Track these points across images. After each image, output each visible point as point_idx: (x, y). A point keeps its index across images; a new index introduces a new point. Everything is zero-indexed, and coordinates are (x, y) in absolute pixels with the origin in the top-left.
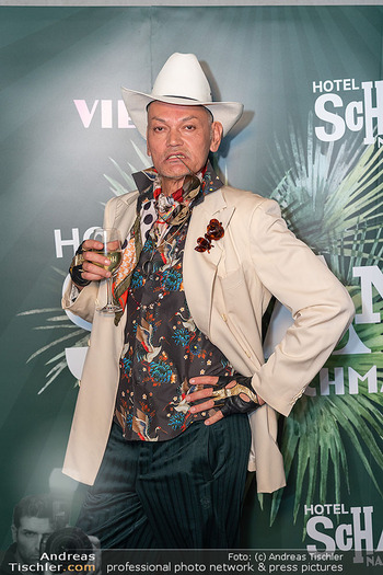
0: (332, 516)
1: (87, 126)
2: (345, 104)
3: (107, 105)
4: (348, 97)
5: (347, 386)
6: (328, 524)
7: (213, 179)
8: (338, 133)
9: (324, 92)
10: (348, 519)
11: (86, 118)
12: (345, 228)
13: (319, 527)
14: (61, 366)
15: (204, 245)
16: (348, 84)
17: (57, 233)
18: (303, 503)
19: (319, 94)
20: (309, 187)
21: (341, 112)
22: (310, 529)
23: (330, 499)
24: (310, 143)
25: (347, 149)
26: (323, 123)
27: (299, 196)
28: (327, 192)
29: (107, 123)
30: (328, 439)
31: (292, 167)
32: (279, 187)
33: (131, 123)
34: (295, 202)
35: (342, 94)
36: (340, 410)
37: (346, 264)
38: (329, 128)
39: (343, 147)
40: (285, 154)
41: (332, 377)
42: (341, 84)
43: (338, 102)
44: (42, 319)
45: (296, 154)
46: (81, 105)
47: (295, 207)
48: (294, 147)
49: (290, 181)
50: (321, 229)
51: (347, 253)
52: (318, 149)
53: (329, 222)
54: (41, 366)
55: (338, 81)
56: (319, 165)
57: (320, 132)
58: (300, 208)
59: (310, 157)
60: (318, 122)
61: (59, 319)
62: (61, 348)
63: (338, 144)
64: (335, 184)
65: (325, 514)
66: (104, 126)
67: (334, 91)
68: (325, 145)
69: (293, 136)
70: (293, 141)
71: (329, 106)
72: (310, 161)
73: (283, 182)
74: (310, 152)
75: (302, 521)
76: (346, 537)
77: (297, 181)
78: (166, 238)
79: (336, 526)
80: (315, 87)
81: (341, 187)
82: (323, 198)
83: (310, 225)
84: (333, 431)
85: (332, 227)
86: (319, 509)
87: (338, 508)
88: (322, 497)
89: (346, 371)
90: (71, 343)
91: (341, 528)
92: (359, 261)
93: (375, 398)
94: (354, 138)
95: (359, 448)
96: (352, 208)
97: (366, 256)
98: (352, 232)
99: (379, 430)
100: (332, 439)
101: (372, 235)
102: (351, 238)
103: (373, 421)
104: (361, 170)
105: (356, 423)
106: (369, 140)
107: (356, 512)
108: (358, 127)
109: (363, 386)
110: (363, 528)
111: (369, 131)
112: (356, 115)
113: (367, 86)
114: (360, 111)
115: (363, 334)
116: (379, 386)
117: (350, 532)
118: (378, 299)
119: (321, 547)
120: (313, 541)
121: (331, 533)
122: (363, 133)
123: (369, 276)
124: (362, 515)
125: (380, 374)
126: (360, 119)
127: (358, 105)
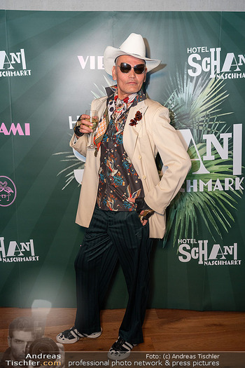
0: (190, 244)
1: (83, 68)
2: (202, 59)
3: (92, 59)
4: (203, 55)
7: (142, 95)
8: (198, 73)
9: (193, 53)
10: (197, 245)
11: (83, 64)
12: (200, 117)
13: (184, 249)
14: (72, 177)
15: (133, 123)
16: (204, 49)
17: (70, 118)
18: (177, 238)
19: (190, 54)
20: (184, 98)
21: (200, 63)
22: (180, 249)
23: (189, 237)
24: (185, 77)
25: (202, 80)
26: (192, 68)
27: (179, 101)
28: (192, 100)
29: (92, 67)
30: (189, 211)
31: (177, 88)
32: (171, 97)
33: (103, 67)
34: (178, 104)
35: (200, 54)
37: (200, 133)
38: (194, 70)
39: (200, 79)
41: (192, 184)
42: (201, 49)
43: (199, 58)
44: (63, 156)
45: (179, 82)
46: (80, 58)
47: (178, 107)
48: (178, 79)
49: (176, 95)
50: (189, 118)
51: (201, 128)
52: (189, 80)
53: (193, 114)
54: (63, 178)
55: (199, 48)
56: (189, 87)
57: (190, 72)
58: (180, 107)
59: (185, 84)
60: (189, 67)
61: (71, 156)
62: (72, 169)
63: (198, 77)
64: (196, 97)
65: (187, 243)
67: (197, 53)
68: (192, 78)
69: (177, 74)
70: (178, 76)
71: (194, 60)
72: (185, 86)
73: (172, 95)
74: (185, 81)
75: (177, 246)
76: (196, 253)
77: (179, 95)
78: (118, 120)
79: (191, 248)
80: (188, 50)
81: (199, 98)
82: (191, 102)
83: (184, 115)
84: (191, 208)
85: (194, 116)
86: (184, 241)
87: (192, 241)
88: (186, 236)
89: (198, 181)
90: (76, 168)
91: (194, 249)
92: (206, 132)
93: (211, 194)
94: (206, 75)
95: (203, 215)
96: (204, 108)
97: (209, 129)
98: (203, 119)
99: (212, 208)
100: (191, 211)
101: (212, 120)
102: (203, 121)
103: (209, 203)
104: (208, 90)
105: (202, 204)
106: (213, 76)
107: (200, 242)
108: (208, 70)
109: (206, 188)
110: (203, 249)
111: (213, 72)
112: (207, 64)
113: (212, 50)
114: (209, 62)
115: (206, 165)
116: (213, 188)
117: (197, 251)
118: (214, 149)
119: (185, 257)
120: (181, 255)
121: (189, 251)
122: (210, 73)
123: (210, 139)
124: (203, 244)
125: (214, 183)
126: (209, 66)
127: (208, 59)
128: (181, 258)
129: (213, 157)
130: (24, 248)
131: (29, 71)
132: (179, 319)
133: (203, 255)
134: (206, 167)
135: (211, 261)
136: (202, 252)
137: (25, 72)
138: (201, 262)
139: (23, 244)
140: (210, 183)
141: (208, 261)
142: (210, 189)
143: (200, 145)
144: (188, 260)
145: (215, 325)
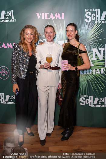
0: (85, 97)
3: (43, 14)
5: (89, 72)
6: (84, 99)
9: (88, 12)
10: (88, 98)
11: (39, 17)
12: (90, 40)
13: (83, 99)
16: (92, 10)
18: (79, 95)
19: (86, 12)
20: (83, 32)
21: (91, 16)
23: (85, 94)
24: (84, 22)
25: (92, 24)
26: (87, 18)
27: (81, 34)
28: (87, 33)
29: (43, 18)
31: (80, 28)
35: (91, 12)
36: (88, 77)
37: (90, 48)
38: (88, 19)
39: (91, 23)
40: (79, 25)
41: (86, 71)
42: (91, 10)
43: (90, 14)
45: (81, 25)
46: (38, 14)
48: (81, 23)
49: (80, 31)
50: (85, 41)
51: (91, 46)
52: (86, 24)
53: (87, 39)
56: (86, 27)
57: (86, 20)
58: (81, 36)
59: (84, 25)
63: (90, 23)
64: (89, 31)
65: (84, 97)
66: (42, 18)
67: (89, 11)
68: (87, 23)
69: (81, 21)
70: (81, 22)
71: (88, 15)
72: (84, 26)
74: (84, 24)
75: (79, 98)
76: (87, 101)
77: (81, 31)
79: (86, 99)
80: (86, 10)
81: (90, 32)
82: (86, 34)
83: (83, 40)
84: (86, 81)
86: (83, 96)
87: (86, 96)
88: (83, 94)
89: (89, 70)
91: (87, 100)
92: (93, 47)
93: (95, 75)
94: (93, 22)
95: (91, 85)
96: (92, 36)
97: (94, 46)
98: (92, 41)
99: (95, 81)
100: (86, 83)
101: (96, 42)
102: (92, 43)
103: (94, 79)
104: (94, 28)
105: (91, 80)
106: (96, 22)
107: (90, 97)
108: (94, 19)
109: (92, 72)
110: (91, 100)
111: (96, 20)
112: (94, 17)
113: (96, 10)
114: (95, 16)
115: (93, 62)
116: (96, 73)
117: (88, 101)
118: (96, 55)
119: (83, 103)
120: (81, 102)
121: (85, 100)
122: (95, 20)
123: (95, 50)
124: (91, 97)
125: (96, 70)
126: (95, 17)
127: (94, 14)
128: (81, 104)
129: (96, 59)
130: (13, 98)
131: (15, 20)
132: (80, 130)
133: (91, 102)
134: (93, 63)
135: (94, 105)
136: (90, 101)
137: (13, 20)
138: (90, 105)
139: (12, 96)
140: (94, 70)
141: (93, 105)
142: (94, 73)
143: (90, 53)
144: (84, 104)
145: (95, 133)
